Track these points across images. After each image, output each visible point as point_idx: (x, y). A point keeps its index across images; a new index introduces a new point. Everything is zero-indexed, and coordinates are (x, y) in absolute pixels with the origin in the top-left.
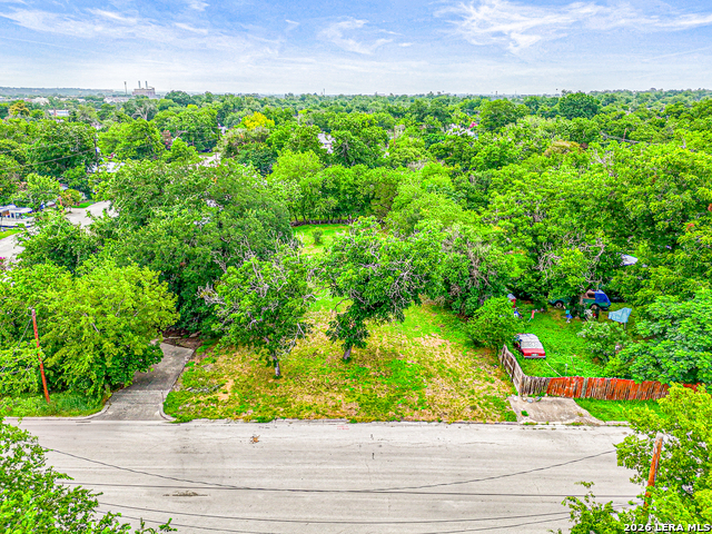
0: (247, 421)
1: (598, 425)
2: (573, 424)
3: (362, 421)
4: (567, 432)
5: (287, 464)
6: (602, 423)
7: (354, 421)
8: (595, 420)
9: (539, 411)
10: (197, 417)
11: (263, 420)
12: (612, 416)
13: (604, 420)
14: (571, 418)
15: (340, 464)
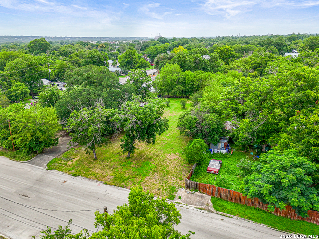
0: (70, 174)
1: (213, 212)
2: (200, 209)
3: (109, 184)
4: (193, 211)
5: (65, 194)
6: (215, 211)
7: (106, 184)
8: (213, 209)
9: (188, 198)
10: (55, 169)
11: (75, 175)
12: (223, 210)
13: (217, 210)
14: (201, 205)
15: (82, 199)
